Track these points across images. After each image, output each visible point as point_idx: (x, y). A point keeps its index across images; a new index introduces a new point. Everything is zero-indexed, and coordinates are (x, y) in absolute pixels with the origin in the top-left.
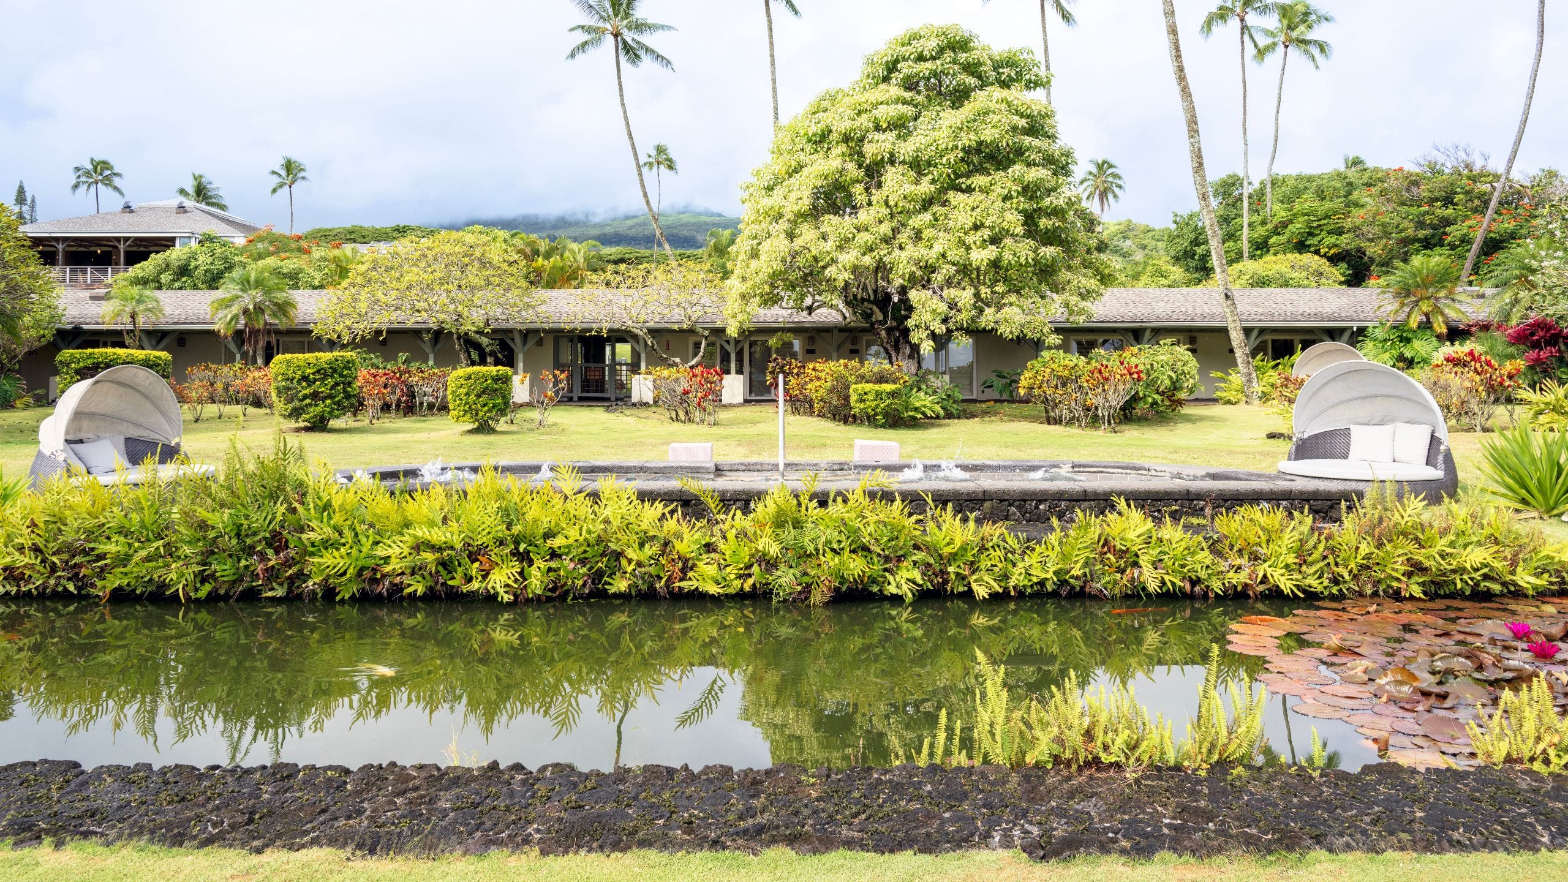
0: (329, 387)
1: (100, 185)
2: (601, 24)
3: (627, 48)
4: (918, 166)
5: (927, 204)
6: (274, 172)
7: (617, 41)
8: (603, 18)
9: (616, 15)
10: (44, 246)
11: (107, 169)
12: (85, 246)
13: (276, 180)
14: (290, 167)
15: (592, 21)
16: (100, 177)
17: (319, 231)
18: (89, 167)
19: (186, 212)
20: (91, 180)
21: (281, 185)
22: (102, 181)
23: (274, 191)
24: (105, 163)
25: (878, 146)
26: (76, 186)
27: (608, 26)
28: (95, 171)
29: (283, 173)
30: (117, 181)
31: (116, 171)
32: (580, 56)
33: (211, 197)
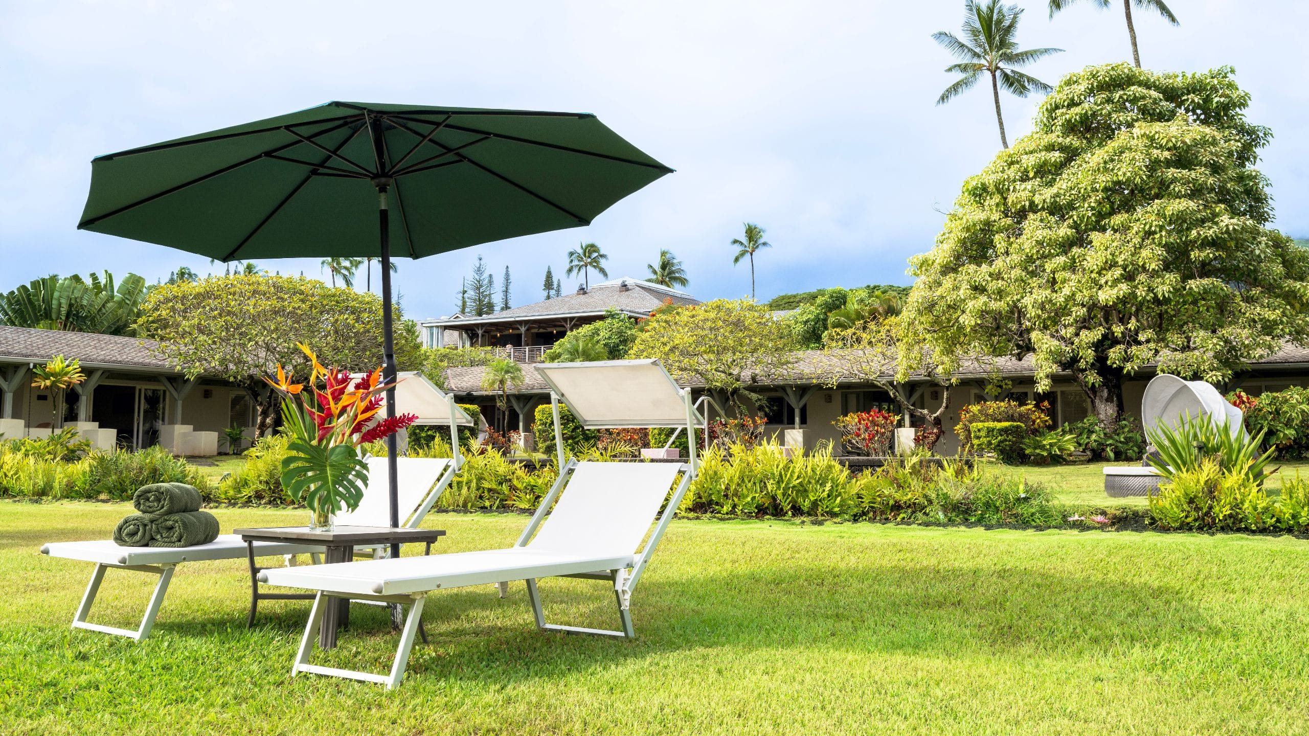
0: (570, 430)
1: (589, 267)
2: (976, 61)
3: (1009, 80)
4: (1057, 210)
5: (1066, 246)
6: (735, 242)
7: (994, 77)
8: (976, 55)
9: (991, 50)
10: (513, 329)
11: (595, 251)
12: (544, 328)
13: (738, 249)
14: (752, 234)
15: (965, 59)
16: (589, 260)
17: (783, 298)
18: (580, 251)
19: (628, 290)
20: (582, 263)
21: (743, 254)
22: (591, 263)
23: (737, 260)
24: (592, 246)
25: (1020, 194)
26: (570, 270)
27: (983, 62)
28: (585, 255)
29: (744, 240)
30: (603, 263)
31: (602, 253)
32: (953, 99)
33: (673, 272)
